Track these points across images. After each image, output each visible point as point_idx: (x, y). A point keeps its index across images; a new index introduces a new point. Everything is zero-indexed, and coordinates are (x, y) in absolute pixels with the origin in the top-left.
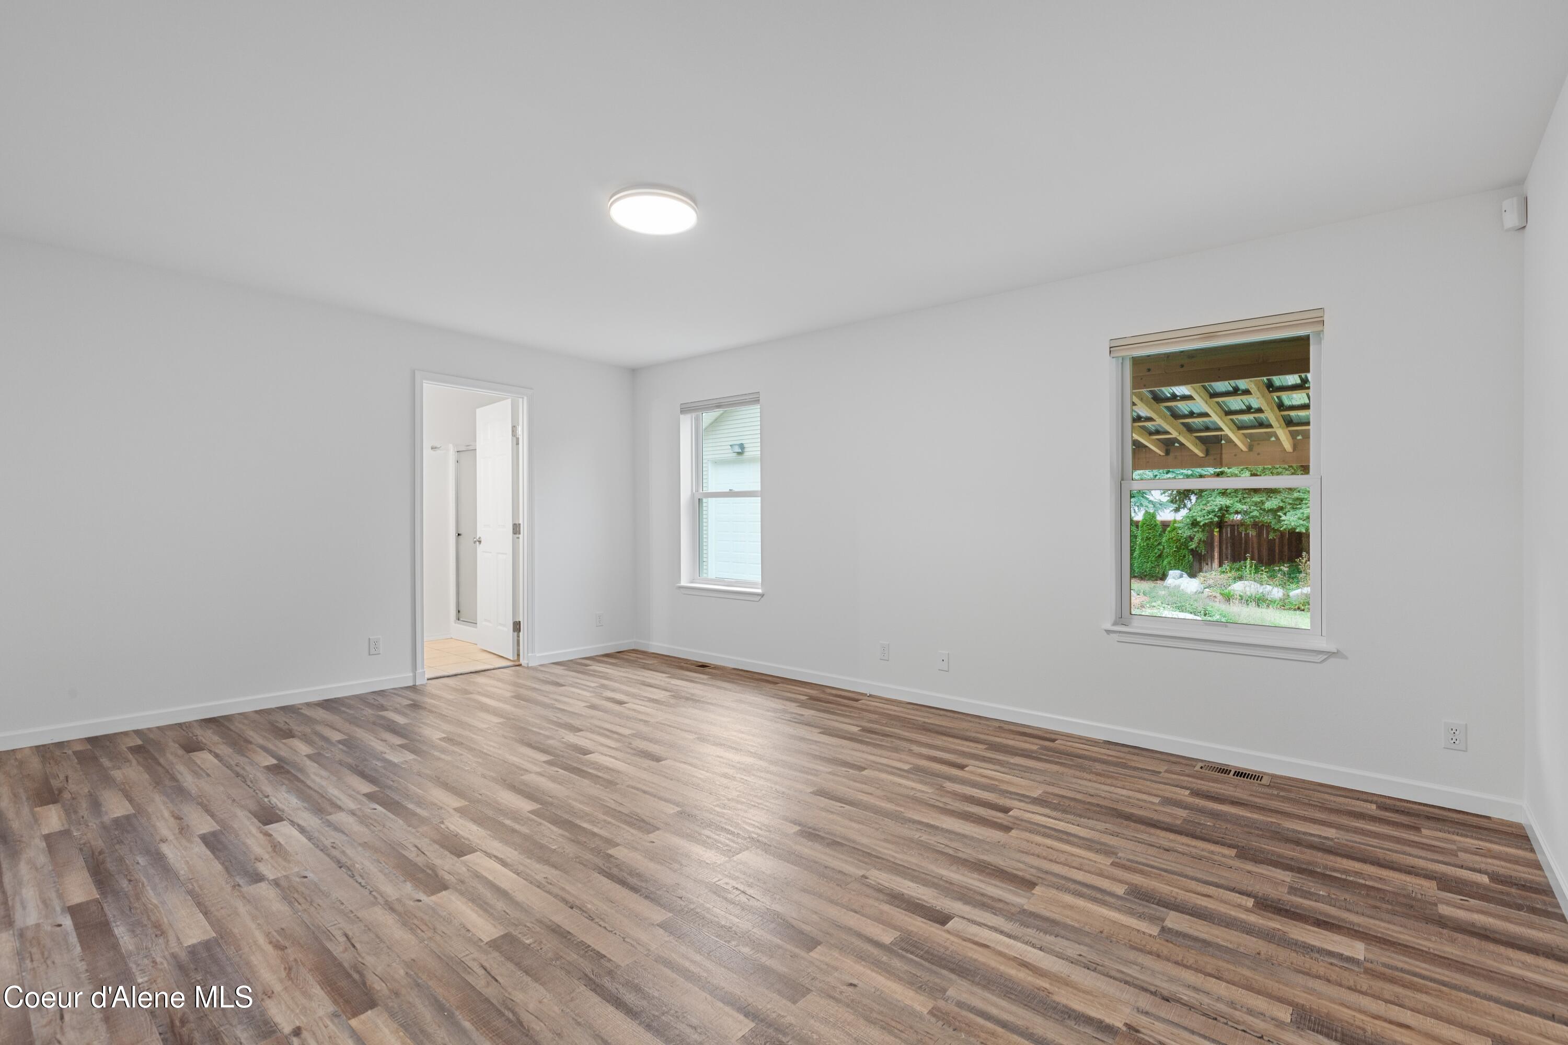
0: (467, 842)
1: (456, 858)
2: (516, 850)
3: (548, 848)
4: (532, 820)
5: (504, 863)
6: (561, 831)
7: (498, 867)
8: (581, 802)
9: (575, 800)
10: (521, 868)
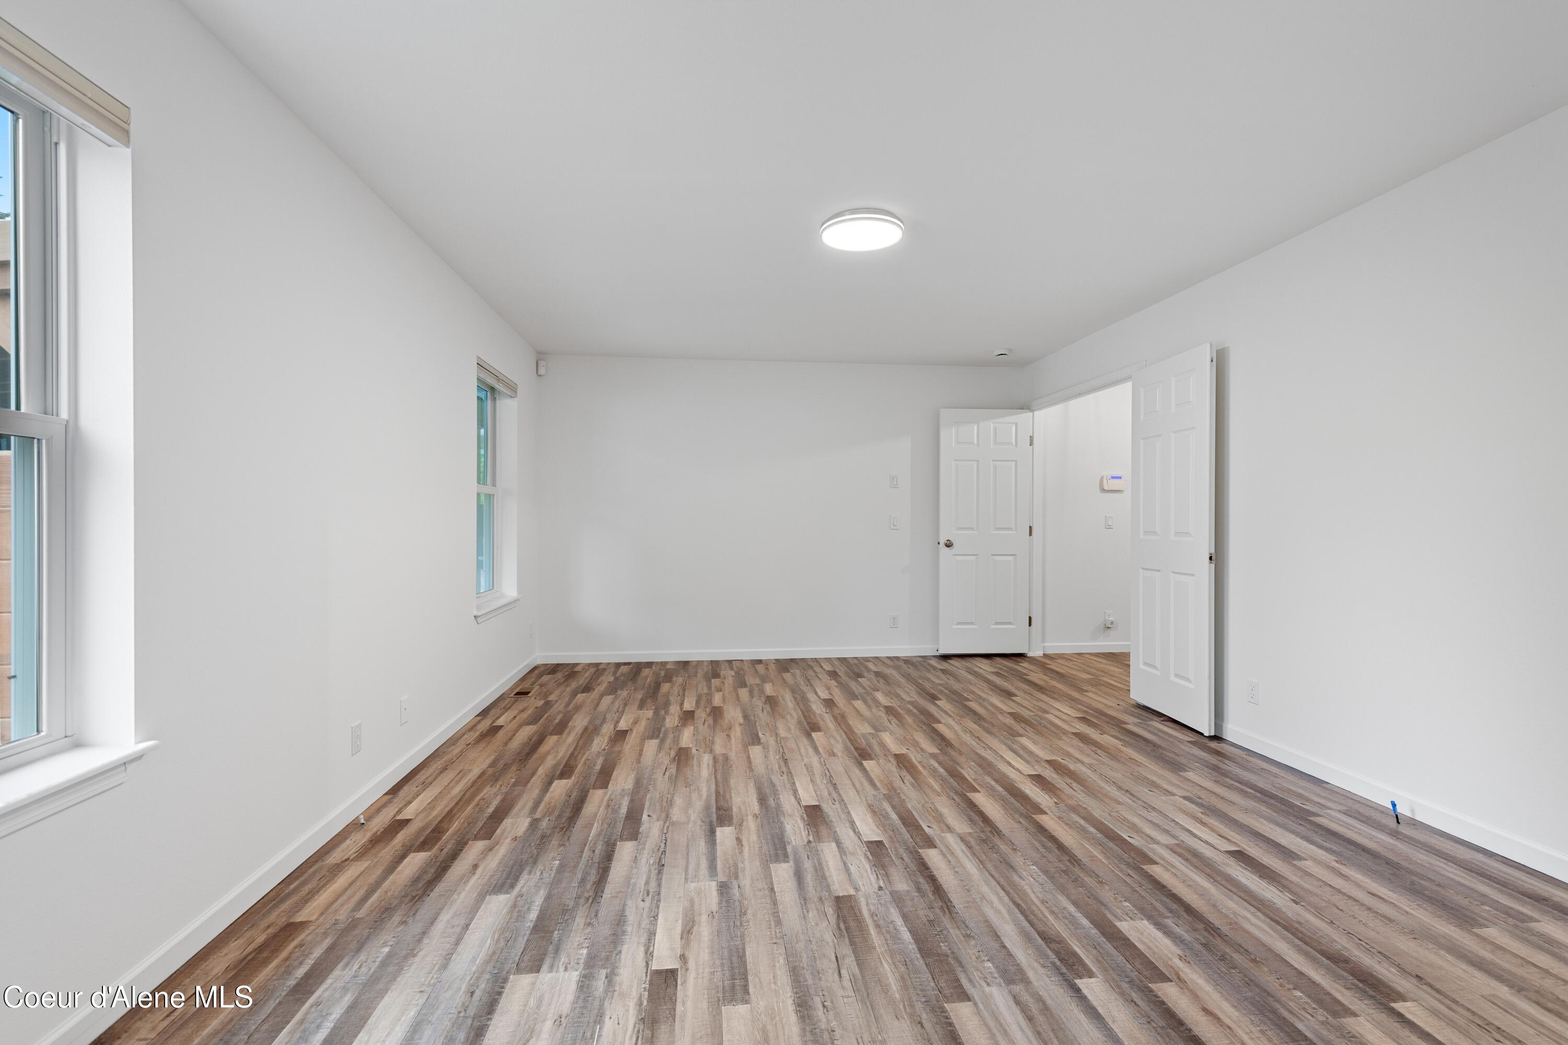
0: (1034, 783)
1: (1042, 774)
2: (999, 769)
3: (977, 764)
4: (979, 785)
5: (1010, 764)
6: (962, 771)
7: (1013, 763)
8: (931, 787)
9: (934, 790)
10: (999, 758)
